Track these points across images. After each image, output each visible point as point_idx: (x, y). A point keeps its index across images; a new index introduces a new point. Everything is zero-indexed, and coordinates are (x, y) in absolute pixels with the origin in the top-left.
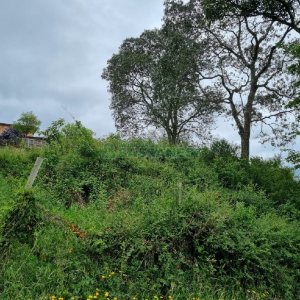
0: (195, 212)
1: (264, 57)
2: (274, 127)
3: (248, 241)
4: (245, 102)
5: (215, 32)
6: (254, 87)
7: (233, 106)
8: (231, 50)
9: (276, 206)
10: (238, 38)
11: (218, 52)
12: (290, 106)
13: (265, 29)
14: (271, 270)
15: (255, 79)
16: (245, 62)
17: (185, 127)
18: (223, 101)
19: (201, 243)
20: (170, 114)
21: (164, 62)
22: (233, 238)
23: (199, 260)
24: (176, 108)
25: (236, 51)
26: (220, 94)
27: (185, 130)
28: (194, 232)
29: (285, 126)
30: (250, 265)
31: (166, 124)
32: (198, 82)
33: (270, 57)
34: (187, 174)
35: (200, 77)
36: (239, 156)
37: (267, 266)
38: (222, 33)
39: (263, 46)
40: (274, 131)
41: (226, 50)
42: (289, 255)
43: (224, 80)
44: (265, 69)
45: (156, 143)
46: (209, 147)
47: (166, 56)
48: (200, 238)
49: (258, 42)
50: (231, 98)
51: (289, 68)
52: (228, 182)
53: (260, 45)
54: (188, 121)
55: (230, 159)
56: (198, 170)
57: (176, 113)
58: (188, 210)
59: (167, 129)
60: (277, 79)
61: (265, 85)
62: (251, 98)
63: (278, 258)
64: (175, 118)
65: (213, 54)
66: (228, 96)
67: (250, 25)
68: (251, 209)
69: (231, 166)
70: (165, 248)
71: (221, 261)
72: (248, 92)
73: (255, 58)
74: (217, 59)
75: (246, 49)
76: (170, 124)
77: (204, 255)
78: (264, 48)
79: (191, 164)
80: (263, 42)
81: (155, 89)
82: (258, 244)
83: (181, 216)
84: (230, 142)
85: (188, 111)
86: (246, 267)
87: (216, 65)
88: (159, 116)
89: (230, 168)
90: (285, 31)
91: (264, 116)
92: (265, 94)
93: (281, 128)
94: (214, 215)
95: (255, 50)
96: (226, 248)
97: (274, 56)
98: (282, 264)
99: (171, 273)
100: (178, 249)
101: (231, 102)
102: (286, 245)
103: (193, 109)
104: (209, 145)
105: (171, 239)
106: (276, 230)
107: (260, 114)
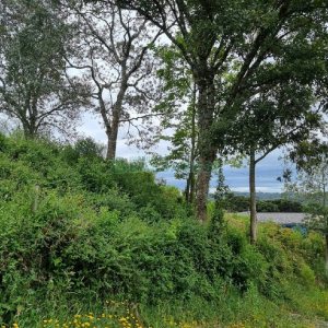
0: (54, 220)
1: (135, 56)
2: (141, 129)
3: (110, 248)
4: (115, 100)
5: (87, 17)
6: (125, 86)
7: (102, 102)
8: (103, 41)
9: (137, 209)
10: (111, 29)
11: (89, 40)
12: (156, 109)
13: (138, 27)
14: (130, 275)
15: (126, 77)
16: (117, 57)
17: (46, 120)
18: (91, 95)
19: (59, 255)
20: (28, 102)
21: (23, 37)
22: (95, 246)
23: (55, 274)
24: (36, 96)
25: (109, 43)
26: (89, 87)
27: (45, 123)
28: (50, 243)
29: (150, 129)
30: (111, 273)
31: (21, 114)
32: (64, 69)
33: (141, 57)
34: (45, 174)
35: (67, 64)
36: (105, 156)
37: (126, 271)
38: (95, 20)
39: (136, 44)
40: (140, 133)
41: (97, 40)
42: (147, 258)
43: (94, 72)
44: (135, 69)
45: (7, 135)
46: (73, 145)
47: (26, 31)
48: (58, 249)
49: (131, 39)
50: (100, 94)
51: (158, 72)
52: (92, 185)
53: (133, 43)
54: (49, 113)
55: (95, 159)
56: (60, 170)
57: (35, 103)
58: (45, 218)
59: (24, 120)
60: (146, 81)
61: (134, 86)
62: (120, 96)
63: (136, 262)
64: (34, 107)
65: (83, 41)
66: (97, 91)
67: (124, 18)
68: (115, 214)
69: (96, 167)
70: (13, 265)
71: (80, 272)
72: (118, 90)
73: (127, 56)
74: (88, 48)
75: (119, 44)
76: (28, 114)
77: (61, 268)
78: (136, 46)
79: (51, 164)
80: (136, 40)
81: (10, 68)
82: (120, 250)
83: (36, 225)
84: (96, 142)
85: (50, 102)
86: (105, 276)
87: (86, 54)
88: (13, 103)
89: (96, 169)
90: (156, 33)
91: (131, 117)
92: (134, 95)
93: (146, 131)
94: (76, 222)
95: (127, 46)
96: (86, 258)
97: (145, 57)
98: (141, 267)
99: (19, 294)
100: (29, 265)
101: (100, 98)
102: (145, 248)
103: (57, 101)
104: (73, 143)
105: (21, 253)
106: (137, 234)
107: (128, 115)
